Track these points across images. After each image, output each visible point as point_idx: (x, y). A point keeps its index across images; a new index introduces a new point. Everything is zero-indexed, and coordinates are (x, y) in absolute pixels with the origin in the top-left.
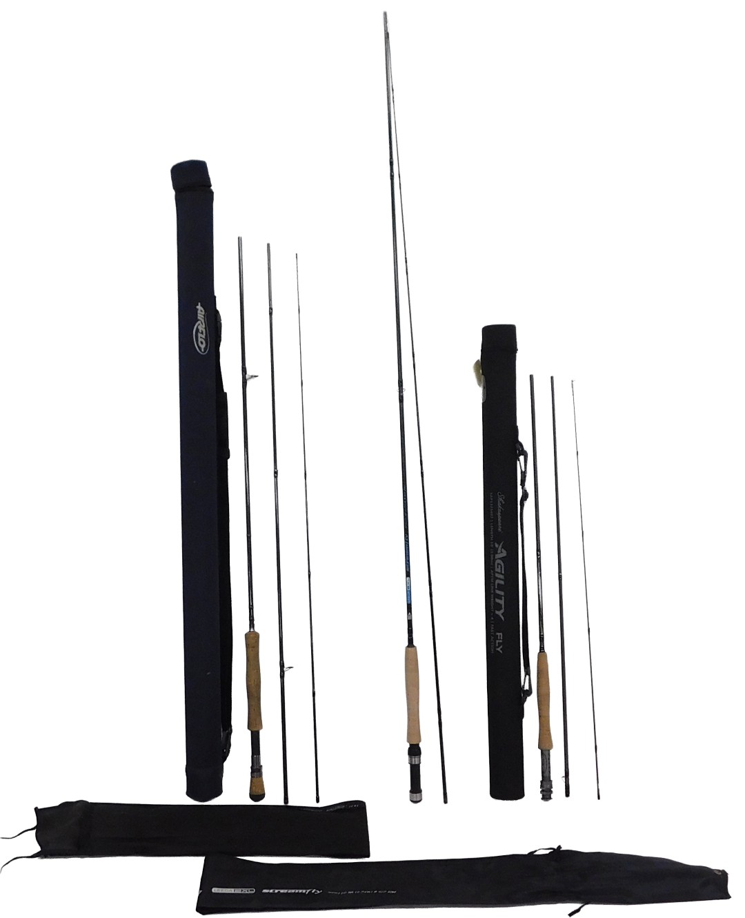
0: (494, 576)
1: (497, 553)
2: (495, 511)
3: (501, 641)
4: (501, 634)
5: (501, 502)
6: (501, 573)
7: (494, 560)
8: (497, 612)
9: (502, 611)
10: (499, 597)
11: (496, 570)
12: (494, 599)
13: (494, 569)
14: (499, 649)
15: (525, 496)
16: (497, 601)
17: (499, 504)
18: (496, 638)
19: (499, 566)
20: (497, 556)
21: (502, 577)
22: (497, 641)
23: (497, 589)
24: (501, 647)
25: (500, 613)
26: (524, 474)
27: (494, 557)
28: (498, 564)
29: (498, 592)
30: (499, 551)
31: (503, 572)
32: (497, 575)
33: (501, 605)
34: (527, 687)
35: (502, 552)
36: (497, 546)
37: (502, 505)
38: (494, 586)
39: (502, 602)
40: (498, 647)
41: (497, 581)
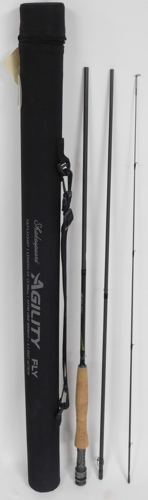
0: (30, 305)
1: (33, 284)
2: (32, 240)
3: (36, 367)
4: (37, 361)
5: (38, 231)
6: (37, 304)
7: (31, 290)
8: (32, 340)
9: (38, 340)
10: (36, 327)
11: (33, 300)
12: (30, 329)
13: (30, 299)
14: (34, 374)
15: (69, 218)
16: (33, 329)
17: (36, 234)
18: (32, 363)
19: (35, 297)
20: (33, 287)
21: (39, 308)
22: (33, 367)
23: (33, 319)
24: (37, 372)
25: (36, 342)
26: (68, 196)
27: (30, 287)
28: (34, 295)
29: (34, 322)
30: (35, 282)
31: (39, 303)
32: (33, 305)
33: (37, 335)
34: (64, 401)
35: (38, 284)
36: (33, 276)
37: (39, 235)
38: (30, 314)
39: (38, 332)
40: (34, 371)
41: (33, 312)
